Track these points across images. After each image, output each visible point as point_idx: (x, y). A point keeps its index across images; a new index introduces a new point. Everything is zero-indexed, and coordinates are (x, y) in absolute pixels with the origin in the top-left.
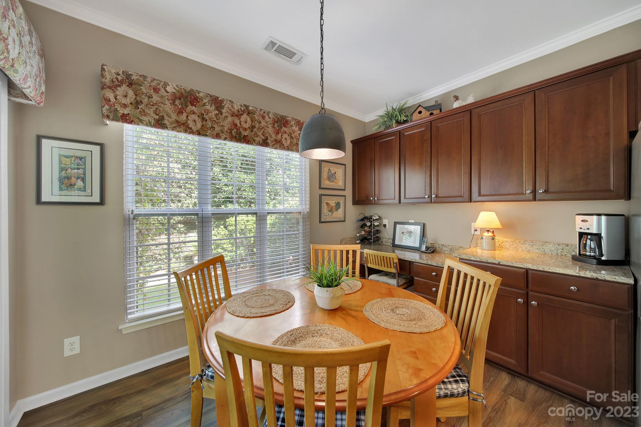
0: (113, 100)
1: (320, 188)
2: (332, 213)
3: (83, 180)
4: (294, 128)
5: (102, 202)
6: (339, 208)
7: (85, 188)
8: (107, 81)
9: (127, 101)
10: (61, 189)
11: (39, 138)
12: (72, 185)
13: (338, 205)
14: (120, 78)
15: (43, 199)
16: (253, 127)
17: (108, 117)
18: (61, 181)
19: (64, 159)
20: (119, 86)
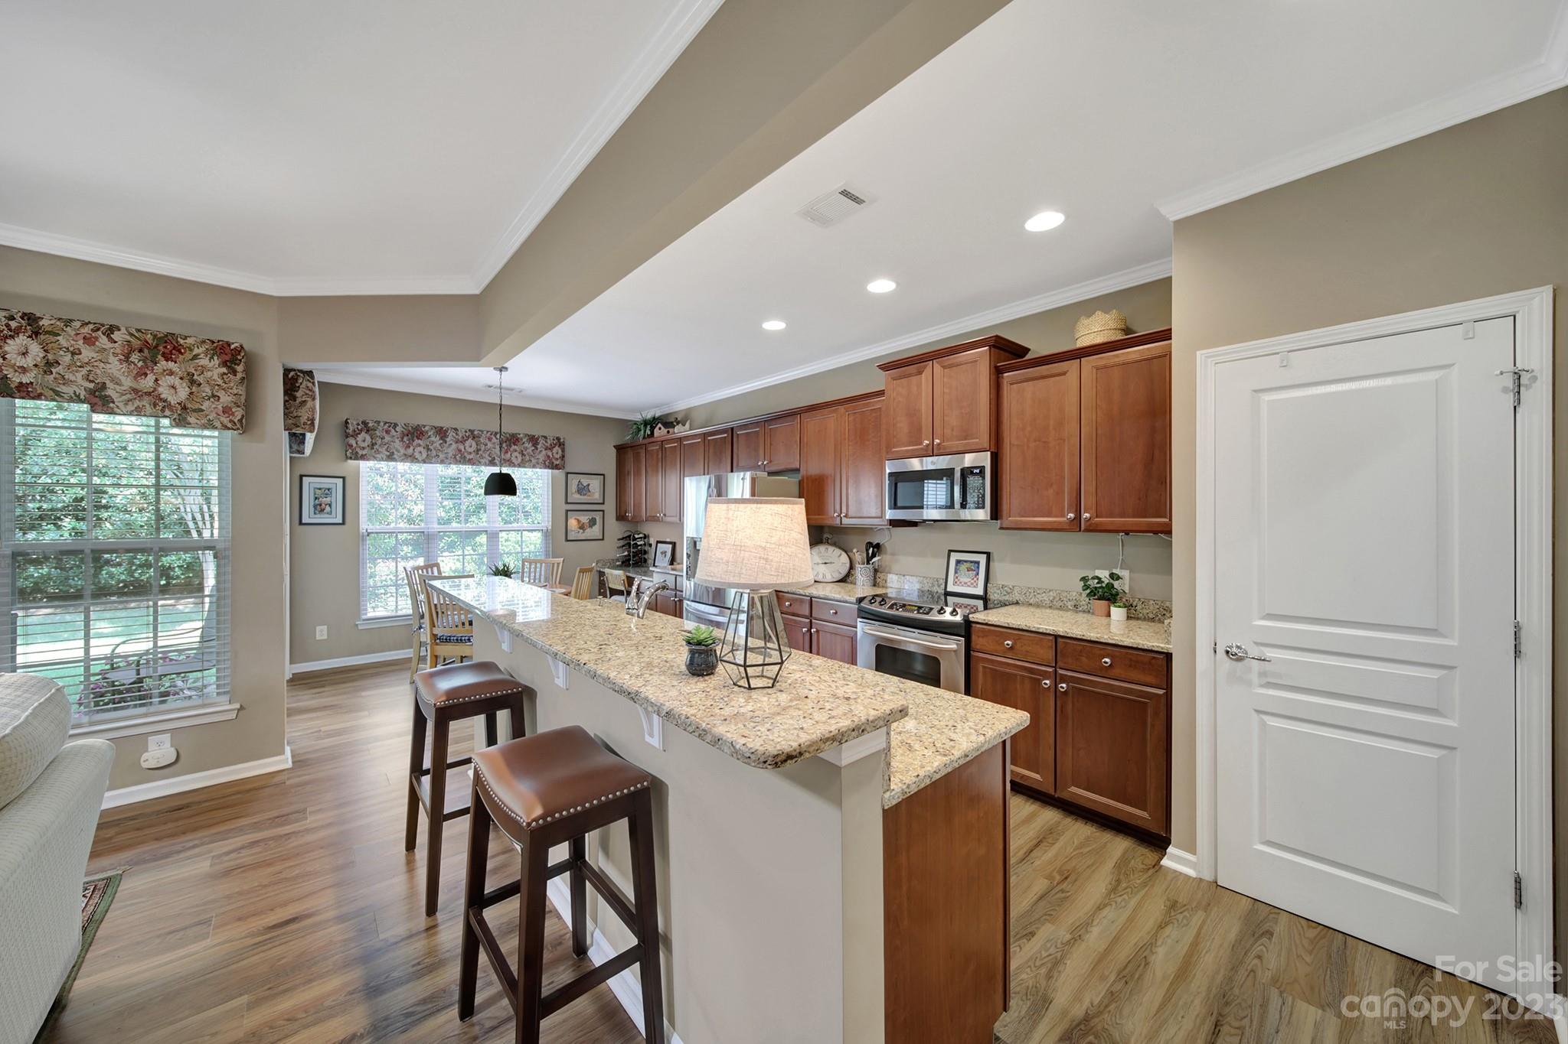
0: (355, 445)
1: (567, 503)
2: (584, 530)
3: (330, 505)
4: (526, 445)
5: (343, 523)
6: (595, 524)
7: (331, 511)
8: (350, 431)
9: (365, 445)
10: (315, 513)
11: (301, 476)
12: (322, 510)
13: (593, 522)
14: (359, 427)
15: (303, 522)
16: (478, 450)
17: (351, 458)
18: (315, 506)
19: (318, 491)
20: (359, 434)
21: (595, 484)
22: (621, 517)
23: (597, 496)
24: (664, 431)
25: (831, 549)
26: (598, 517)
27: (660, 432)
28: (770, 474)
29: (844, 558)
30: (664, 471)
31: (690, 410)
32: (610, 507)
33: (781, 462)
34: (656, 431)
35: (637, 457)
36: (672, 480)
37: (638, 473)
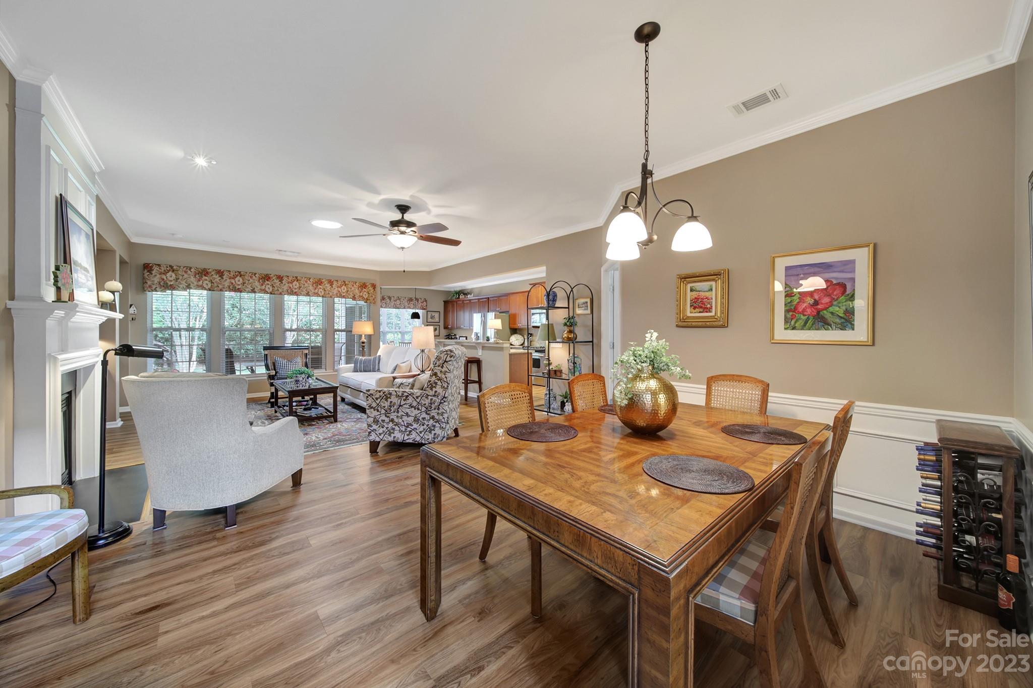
21: (437, 315)
22: (446, 328)
23: (437, 320)
24: (463, 296)
25: (519, 335)
26: (438, 327)
27: (462, 297)
28: (500, 313)
29: (522, 338)
30: (464, 312)
31: (472, 289)
32: (442, 324)
33: (504, 309)
34: (460, 296)
35: (453, 306)
36: (467, 315)
37: (453, 311)
